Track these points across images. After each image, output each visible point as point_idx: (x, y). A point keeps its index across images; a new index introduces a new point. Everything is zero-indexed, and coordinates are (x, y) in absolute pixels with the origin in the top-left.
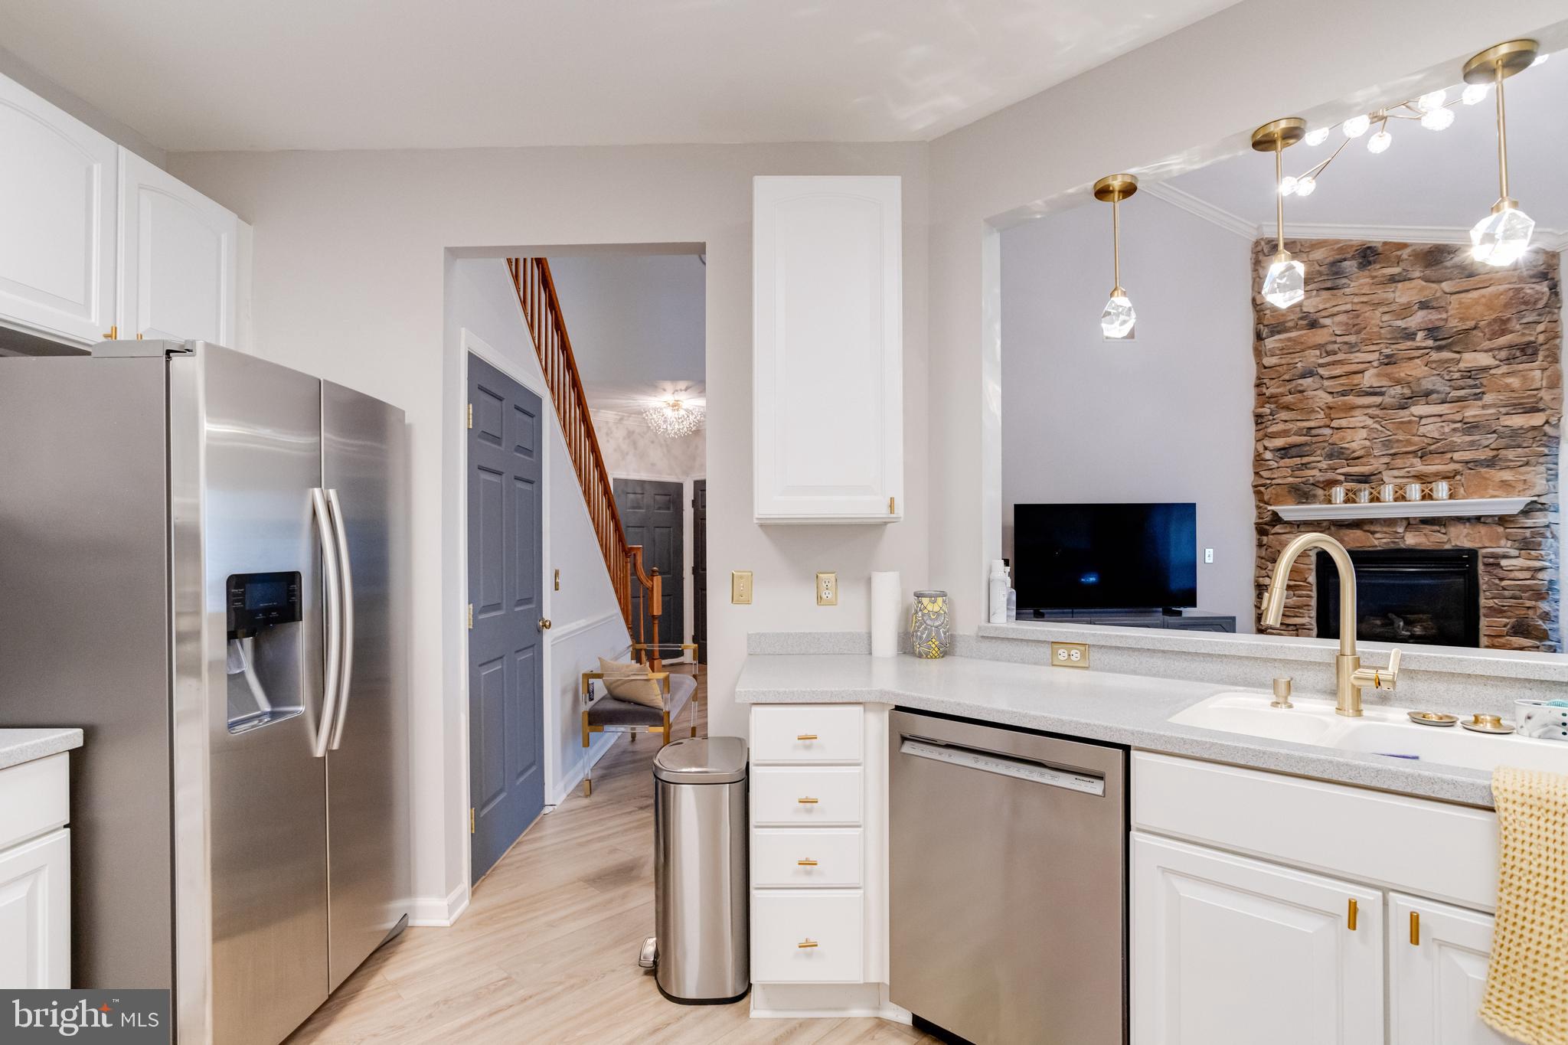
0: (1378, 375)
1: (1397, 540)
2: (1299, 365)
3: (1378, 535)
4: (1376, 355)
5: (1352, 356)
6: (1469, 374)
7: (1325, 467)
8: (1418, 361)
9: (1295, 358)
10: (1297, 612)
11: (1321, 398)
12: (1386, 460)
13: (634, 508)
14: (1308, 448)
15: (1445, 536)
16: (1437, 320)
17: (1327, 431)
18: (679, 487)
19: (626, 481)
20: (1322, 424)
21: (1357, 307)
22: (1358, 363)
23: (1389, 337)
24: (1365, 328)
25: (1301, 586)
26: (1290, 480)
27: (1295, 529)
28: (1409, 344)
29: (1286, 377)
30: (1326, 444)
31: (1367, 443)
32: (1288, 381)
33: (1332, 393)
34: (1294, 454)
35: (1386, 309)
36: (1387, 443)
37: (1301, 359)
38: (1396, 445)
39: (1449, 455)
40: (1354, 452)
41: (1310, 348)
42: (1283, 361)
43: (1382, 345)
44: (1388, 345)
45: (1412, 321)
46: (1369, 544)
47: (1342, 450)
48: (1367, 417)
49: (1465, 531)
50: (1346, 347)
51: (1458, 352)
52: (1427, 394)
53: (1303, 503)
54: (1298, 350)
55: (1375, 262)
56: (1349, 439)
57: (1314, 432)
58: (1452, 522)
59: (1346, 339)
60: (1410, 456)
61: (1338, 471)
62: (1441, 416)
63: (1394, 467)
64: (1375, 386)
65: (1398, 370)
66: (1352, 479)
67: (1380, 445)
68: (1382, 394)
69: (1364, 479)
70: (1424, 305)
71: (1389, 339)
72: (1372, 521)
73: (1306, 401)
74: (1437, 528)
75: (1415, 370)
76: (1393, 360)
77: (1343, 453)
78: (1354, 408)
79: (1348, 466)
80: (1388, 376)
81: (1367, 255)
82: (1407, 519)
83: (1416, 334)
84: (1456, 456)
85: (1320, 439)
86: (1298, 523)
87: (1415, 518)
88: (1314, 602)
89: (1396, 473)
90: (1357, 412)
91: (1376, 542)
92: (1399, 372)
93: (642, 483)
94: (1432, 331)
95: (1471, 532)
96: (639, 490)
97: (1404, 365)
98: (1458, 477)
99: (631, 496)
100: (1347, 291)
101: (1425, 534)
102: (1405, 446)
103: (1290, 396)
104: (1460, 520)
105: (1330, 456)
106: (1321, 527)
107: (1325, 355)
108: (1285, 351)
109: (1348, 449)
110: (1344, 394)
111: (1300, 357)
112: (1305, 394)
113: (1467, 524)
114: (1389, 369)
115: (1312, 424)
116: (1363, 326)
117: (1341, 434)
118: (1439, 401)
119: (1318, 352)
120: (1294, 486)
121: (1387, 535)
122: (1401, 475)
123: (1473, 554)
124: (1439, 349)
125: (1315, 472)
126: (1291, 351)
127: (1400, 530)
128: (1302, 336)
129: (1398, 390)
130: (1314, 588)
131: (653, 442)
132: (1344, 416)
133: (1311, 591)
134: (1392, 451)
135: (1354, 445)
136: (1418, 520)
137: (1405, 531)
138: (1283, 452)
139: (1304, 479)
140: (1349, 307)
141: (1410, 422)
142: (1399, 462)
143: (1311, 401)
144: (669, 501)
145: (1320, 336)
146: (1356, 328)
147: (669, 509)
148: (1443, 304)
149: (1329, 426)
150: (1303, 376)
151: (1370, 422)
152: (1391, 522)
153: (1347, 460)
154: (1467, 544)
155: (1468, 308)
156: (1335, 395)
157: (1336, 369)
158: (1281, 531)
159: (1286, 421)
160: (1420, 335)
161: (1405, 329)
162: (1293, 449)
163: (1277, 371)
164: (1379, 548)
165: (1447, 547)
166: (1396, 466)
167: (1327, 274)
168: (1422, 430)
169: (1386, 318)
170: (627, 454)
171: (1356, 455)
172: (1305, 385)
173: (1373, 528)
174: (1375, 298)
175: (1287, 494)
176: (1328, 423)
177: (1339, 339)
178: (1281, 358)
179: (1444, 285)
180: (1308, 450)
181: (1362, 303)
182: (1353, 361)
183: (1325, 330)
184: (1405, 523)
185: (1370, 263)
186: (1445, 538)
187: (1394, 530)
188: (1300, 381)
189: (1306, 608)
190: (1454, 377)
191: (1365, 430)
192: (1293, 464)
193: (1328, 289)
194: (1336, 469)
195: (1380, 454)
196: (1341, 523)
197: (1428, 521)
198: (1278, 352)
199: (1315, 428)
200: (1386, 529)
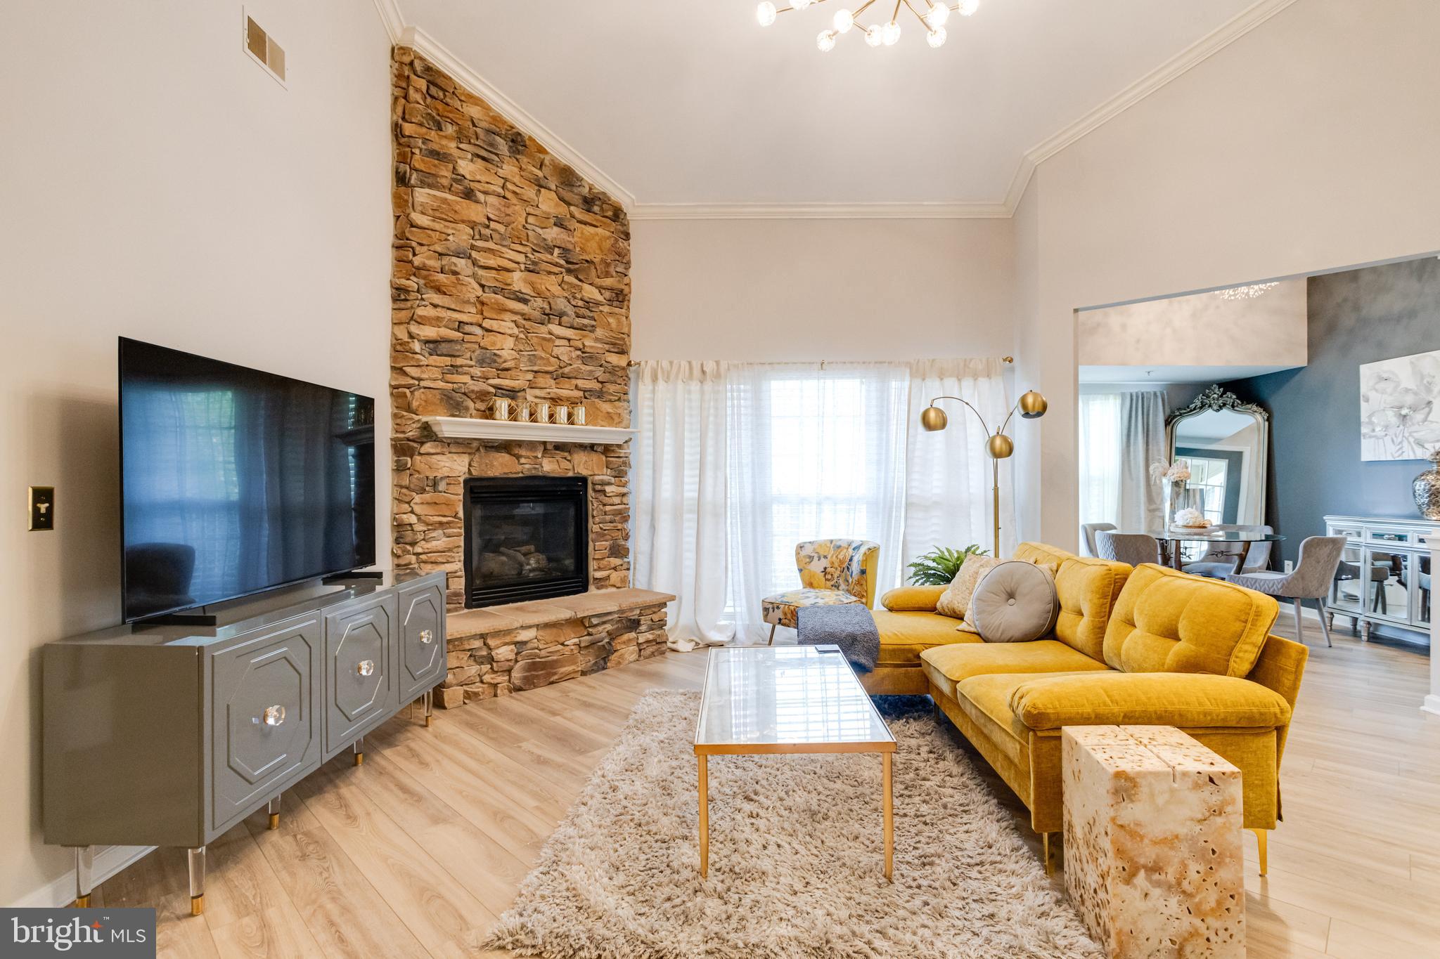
1: (536, 466)
2: (451, 238)
3: (522, 460)
4: (522, 258)
5: (502, 249)
6: (588, 304)
7: (479, 374)
8: (554, 278)
9: (448, 227)
10: (449, 557)
11: (473, 288)
12: (530, 376)
14: (458, 347)
15: (569, 463)
16: (568, 241)
17: (479, 331)
20: (474, 320)
21: (508, 195)
22: (510, 260)
23: (532, 242)
24: (513, 223)
26: (441, 384)
27: (448, 449)
28: (549, 257)
29: (440, 249)
30: (477, 347)
31: (516, 354)
32: (441, 254)
33: (483, 286)
34: (444, 351)
35: (531, 211)
36: (532, 358)
37: (453, 232)
38: (539, 362)
39: (574, 382)
40: (505, 362)
41: (463, 222)
42: (437, 226)
43: (528, 249)
44: (533, 251)
45: (549, 234)
46: (515, 470)
47: (495, 358)
48: (513, 325)
49: (584, 458)
50: (497, 236)
51: (580, 280)
52: (561, 315)
53: (455, 415)
54: (451, 219)
55: (522, 154)
56: (499, 345)
57: (466, 328)
58: (576, 449)
59: (497, 227)
60: (548, 376)
61: (489, 381)
62: (569, 340)
63: (533, 386)
64: (521, 291)
65: (540, 281)
66: (502, 393)
67: (525, 359)
68: (525, 301)
69: (512, 394)
70: (559, 224)
71: (535, 245)
72: (519, 444)
73: (459, 287)
74: (566, 454)
75: (550, 284)
76: (537, 268)
77: (495, 361)
78: (506, 310)
79: (497, 377)
80: (532, 284)
81: (518, 142)
82: (544, 443)
83: (553, 249)
84: (580, 383)
85: (471, 338)
86: (449, 441)
87: (548, 443)
88: (462, 544)
89: (538, 392)
90: (508, 316)
91: (520, 468)
92: (541, 284)
94: (565, 251)
95: (587, 460)
97: (545, 277)
100: (500, 171)
101: (556, 461)
102: (545, 365)
103: (442, 275)
104: (581, 447)
105: (481, 362)
106: (471, 448)
107: (477, 237)
108: (438, 214)
109: (498, 357)
110: (495, 290)
111: (453, 228)
112: (458, 277)
113: (586, 451)
114: (533, 277)
115: (464, 318)
116: (513, 219)
117: (490, 338)
118: (569, 325)
119: (470, 231)
120: (446, 393)
121: (529, 461)
122: (543, 395)
123: (584, 480)
124: (569, 271)
125: (466, 379)
126: (443, 216)
127: (539, 455)
128: (456, 203)
129: (539, 303)
130: (461, 524)
132: (496, 318)
133: (459, 528)
134: (536, 368)
135: (504, 354)
136: (550, 445)
137: (543, 457)
138: (432, 345)
139: (455, 385)
140: (501, 192)
141: (549, 340)
142: (541, 381)
143: (464, 289)
145: (475, 212)
146: (506, 218)
148: (572, 228)
149: (481, 326)
150: (458, 255)
151: (516, 331)
152: (532, 445)
153: (498, 370)
154: (584, 472)
155: (587, 240)
156: (486, 289)
157: (490, 259)
158: (432, 451)
159: (436, 306)
160: (557, 251)
161: (545, 240)
162: (443, 345)
163: (430, 236)
164: (521, 475)
165: (570, 474)
166: (539, 385)
167: (484, 142)
168: (556, 351)
169: (530, 220)
171: (506, 365)
172: (458, 266)
173: (518, 452)
174: (523, 194)
175: (439, 402)
176: (480, 321)
177: (491, 224)
178: (434, 221)
179: (572, 208)
180: (458, 350)
181: (512, 192)
182: (502, 256)
183: (479, 207)
184: (541, 448)
185: (519, 152)
186: (570, 465)
187: (534, 454)
188: (454, 259)
190: (579, 304)
191: (512, 339)
192: (442, 365)
193: (484, 159)
194: (487, 379)
195: (526, 369)
196: (490, 444)
197: (560, 447)
198: (431, 212)
199: (467, 324)
200: (529, 454)
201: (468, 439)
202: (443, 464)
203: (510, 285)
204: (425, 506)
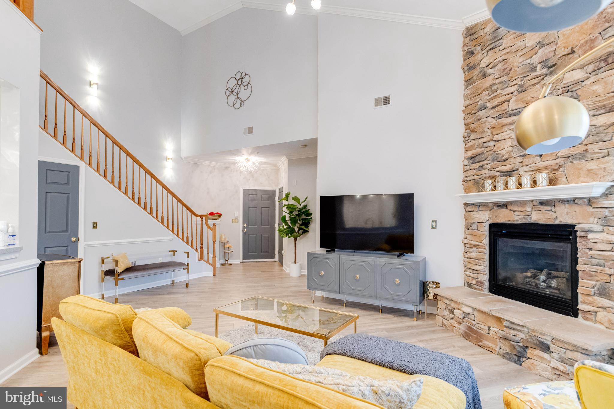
0: (516, 101)
1: (526, 217)
2: (479, 103)
3: (516, 213)
4: (516, 87)
5: (503, 91)
6: (567, 88)
7: (491, 167)
8: (537, 86)
9: (477, 98)
10: (477, 262)
11: (489, 122)
12: (519, 160)
13: (252, 200)
14: (483, 156)
15: (554, 214)
16: (549, 53)
17: (492, 144)
18: (274, 191)
19: (248, 190)
20: (489, 139)
21: (507, 57)
22: (506, 95)
23: (521, 73)
24: (511, 70)
25: (479, 245)
26: (475, 177)
27: (477, 209)
28: (533, 74)
29: (473, 112)
30: (492, 152)
31: (510, 149)
32: (474, 114)
33: (494, 118)
34: (477, 160)
35: (521, 53)
37: (480, 99)
39: (556, 153)
40: (503, 156)
41: (484, 90)
42: (471, 102)
43: (519, 80)
44: (522, 79)
45: (535, 58)
46: (511, 219)
47: (497, 155)
49: (566, 210)
50: (501, 85)
53: (481, 192)
54: (479, 93)
56: (502, 148)
57: (485, 145)
58: (558, 204)
59: (500, 80)
61: (497, 169)
63: (524, 164)
64: (514, 109)
65: (526, 95)
66: (503, 175)
69: (509, 173)
70: (542, 45)
71: (521, 74)
72: (511, 203)
73: (481, 125)
74: (549, 208)
75: (536, 93)
76: (524, 89)
77: (498, 157)
78: (503, 126)
79: (502, 166)
80: (522, 100)
82: (532, 201)
83: (536, 67)
84: (560, 153)
85: (488, 149)
86: (479, 205)
87: (536, 200)
88: (487, 257)
89: (527, 168)
90: (506, 128)
91: (516, 218)
92: (527, 96)
93: (256, 190)
94: (546, 62)
95: (569, 211)
96: (254, 193)
97: (531, 90)
98: (561, 169)
99: (251, 196)
100: (501, 48)
101: (542, 213)
103: (476, 123)
104: (563, 201)
105: (493, 160)
106: (489, 207)
107: (490, 93)
108: (473, 95)
109: (500, 154)
110: (500, 117)
112: (480, 121)
113: (567, 205)
114: (523, 95)
115: (485, 140)
116: (509, 69)
117: (498, 144)
119: (487, 93)
120: (476, 181)
121: (522, 213)
123: (573, 226)
124: (550, 74)
125: (486, 171)
126: (475, 94)
127: (529, 209)
128: (480, 83)
130: (488, 247)
131: (261, 175)
132: (499, 132)
133: (485, 249)
135: (504, 152)
136: (538, 202)
137: (532, 210)
138: (473, 159)
139: (481, 176)
140: (502, 58)
142: (528, 161)
143: (484, 125)
144: (269, 197)
145: (488, 81)
146: (506, 71)
147: (268, 200)
148: (552, 40)
149: (492, 140)
150: (480, 110)
151: (512, 134)
152: (523, 203)
153: (500, 162)
154: (569, 221)
155: (568, 38)
156: (496, 118)
157: (495, 101)
158: (470, 210)
159: (474, 140)
160: (539, 67)
161: (532, 64)
162: (477, 157)
165: (557, 222)
167: (491, 40)
169: (521, 59)
170: (249, 180)
171: (505, 157)
172: (481, 115)
173: (515, 208)
174: (514, 49)
175: (472, 186)
176: (492, 138)
177: (497, 81)
180: (484, 157)
181: (508, 53)
182: (503, 94)
183: (492, 77)
184: (531, 205)
186: (554, 215)
187: (525, 209)
188: (479, 113)
189: (482, 260)
191: (510, 140)
192: (476, 167)
193: (492, 49)
194: (495, 168)
195: (517, 156)
196: (497, 205)
197: (543, 203)
198: (470, 97)
199: (485, 142)
200: (520, 209)
201: (488, 203)
202: (475, 216)
203: (506, 110)
204: (471, 236)
